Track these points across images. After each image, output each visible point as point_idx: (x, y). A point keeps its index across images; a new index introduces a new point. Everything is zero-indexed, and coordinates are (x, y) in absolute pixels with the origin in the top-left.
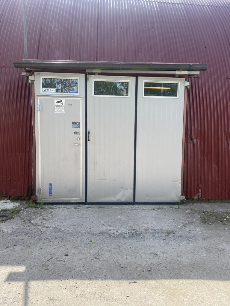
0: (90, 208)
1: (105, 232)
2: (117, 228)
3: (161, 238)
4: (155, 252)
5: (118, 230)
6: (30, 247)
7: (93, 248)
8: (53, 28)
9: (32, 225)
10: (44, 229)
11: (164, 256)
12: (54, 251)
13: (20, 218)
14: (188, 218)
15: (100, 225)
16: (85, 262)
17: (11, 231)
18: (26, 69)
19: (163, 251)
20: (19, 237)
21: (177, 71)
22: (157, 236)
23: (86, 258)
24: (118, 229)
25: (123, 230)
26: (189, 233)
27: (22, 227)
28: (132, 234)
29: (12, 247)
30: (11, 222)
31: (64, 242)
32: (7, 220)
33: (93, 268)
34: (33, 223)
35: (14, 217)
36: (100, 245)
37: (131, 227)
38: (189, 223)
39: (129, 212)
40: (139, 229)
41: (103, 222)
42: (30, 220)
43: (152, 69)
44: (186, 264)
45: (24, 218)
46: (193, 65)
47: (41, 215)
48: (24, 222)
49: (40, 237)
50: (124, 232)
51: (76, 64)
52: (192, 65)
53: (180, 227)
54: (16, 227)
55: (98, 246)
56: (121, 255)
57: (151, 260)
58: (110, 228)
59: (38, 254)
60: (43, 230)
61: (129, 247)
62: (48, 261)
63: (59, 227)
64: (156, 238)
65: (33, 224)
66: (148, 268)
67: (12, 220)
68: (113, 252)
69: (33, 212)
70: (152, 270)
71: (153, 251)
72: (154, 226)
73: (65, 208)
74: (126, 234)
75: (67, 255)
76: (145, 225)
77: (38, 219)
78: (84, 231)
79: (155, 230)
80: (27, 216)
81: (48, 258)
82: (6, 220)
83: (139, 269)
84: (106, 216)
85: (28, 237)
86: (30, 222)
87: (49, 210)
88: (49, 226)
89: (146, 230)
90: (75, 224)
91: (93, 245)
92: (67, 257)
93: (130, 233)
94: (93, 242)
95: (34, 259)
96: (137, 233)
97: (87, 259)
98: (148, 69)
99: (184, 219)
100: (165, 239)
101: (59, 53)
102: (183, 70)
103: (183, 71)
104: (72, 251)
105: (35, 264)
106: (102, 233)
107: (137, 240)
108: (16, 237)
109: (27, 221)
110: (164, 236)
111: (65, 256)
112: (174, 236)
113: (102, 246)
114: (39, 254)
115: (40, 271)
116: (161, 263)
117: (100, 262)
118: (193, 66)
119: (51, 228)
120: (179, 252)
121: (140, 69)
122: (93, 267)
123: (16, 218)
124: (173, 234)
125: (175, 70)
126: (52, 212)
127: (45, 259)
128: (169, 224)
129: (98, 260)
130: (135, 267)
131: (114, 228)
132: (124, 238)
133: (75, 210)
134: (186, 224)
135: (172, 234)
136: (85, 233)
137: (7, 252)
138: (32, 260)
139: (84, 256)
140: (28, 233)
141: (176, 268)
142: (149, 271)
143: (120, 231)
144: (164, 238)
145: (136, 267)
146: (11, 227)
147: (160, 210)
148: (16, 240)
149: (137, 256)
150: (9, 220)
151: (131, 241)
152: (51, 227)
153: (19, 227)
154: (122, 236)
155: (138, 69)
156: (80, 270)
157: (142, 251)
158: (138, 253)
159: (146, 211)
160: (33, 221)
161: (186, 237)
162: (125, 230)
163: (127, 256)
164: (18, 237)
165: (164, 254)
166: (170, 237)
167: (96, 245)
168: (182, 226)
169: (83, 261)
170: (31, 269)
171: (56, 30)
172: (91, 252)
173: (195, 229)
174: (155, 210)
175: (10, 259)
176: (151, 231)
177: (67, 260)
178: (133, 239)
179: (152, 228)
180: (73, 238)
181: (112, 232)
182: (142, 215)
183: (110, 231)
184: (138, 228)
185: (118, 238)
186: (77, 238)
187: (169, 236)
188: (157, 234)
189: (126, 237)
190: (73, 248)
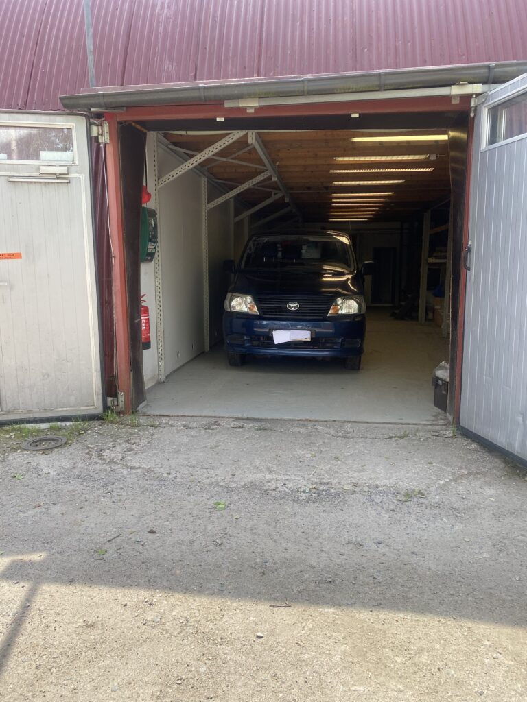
0: (238, 430)
1: (256, 485)
2: (287, 478)
3: (385, 506)
4: (359, 539)
5: (287, 482)
6: (83, 510)
7: (216, 520)
9: (101, 462)
10: (125, 472)
11: (379, 550)
12: (129, 520)
13: (83, 445)
14: (470, 461)
15: (248, 468)
16: (187, 551)
17: (55, 473)
18: (92, 110)
19: (381, 538)
20: (68, 487)
21: (452, 86)
22: (379, 501)
23: (192, 542)
25: (300, 481)
26: (463, 498)
27: (81, 464)
28: (319, 494)
29: (46, 506)
30: (61, 453)
31: (158, 502)
32: (56, 447)
33: (200, 565)
34: (105, 457)
35: (70, 442)
36: (234, 514)
37: (322, 477)
38: (469, 474)
39: (326, 441)
40: (339, 483)
41: (257, 462)
42: (101, 450)
43: (386, 88)
44: (428, 573)
45: (90, 446)
46: (497, 66)
47: (127, 441)
48: (88, 454)
49: (110, 489)
50: (300, 488)
51: (199, 89)
52: (493, 68)
53: (442, 482)
54: (66, 464)
55: (230, 517)
56: (275, 541)
57: (343, 557)
58: (269, 477)
59: (93, 525)
60: (122, 473)
61: (302, 522)
62: (109, 541)
63: (157, 469)
64: (373, 505)
65: (104, 459)
66: (329, 576)
67: (63, 450)
68: (260, 532)
69: (112, 433)
70: (337, 582)
71: (354, 536)
72: (377, 478)
73: (185, 426)
74: (304, 492)
75: (152, 532)
76: (356, 475)
77: (118, 449)
78: (208, 481)
79: (377, 487)
80: (97, 442)
81: (111, 536)
82: (52, 448)
83: (306, 576)
84: (268, 448)
85: (84, 488)
86: (101, 455)
87: (147, 431)
88: (137, 465)
89: (355, 485)
90: (194, 463)
91: (219, 513)
92: (152, 535)
93: (314, 490)
94: (220, 506)
95: (82, 536)
96: (332, 491)
97: (195, 544)
98: (377, 89)
99: (460, 464)
100: (393, 511)
103: (471, 85)
104: (167, 523)
105: (81, 545)
106: (251, 487)
107: (324, 509)
108: (61, 486)
109: (94, 453)
110: (396, 502)
111: (148, 534)
112: (420, 504)
113: (238, 516)
114: (96, 524)
115: (85, 562)
116: (365, 565)
117: (222, 553)
118: (495, 70)
119: (139, 470)
120: (420, 543)
121: (354, 90)
122: (202, 564)
123: (74, 446)
124: (421, 500)
125: (449, 85)
126: (153, 435)
127: (104, 537)
128: (418, 473)
129: (219, 548)
130: (298, 570)
131: (280, 477)
132: (296, 500)
133: (203, 431)
134: (462, 477)
135: (416, 499)
136: (211, 485)
137: (34, 515)
138: (78, 536)
139: (189, 537)
140: (88, 478)
141: (400, 580)
142: (330, 582)
143: (290, 485)
144: (392, 507)
145: (301, 572)
146: (59, 464)
147: (405, 438)
148: (59, 491)
149: (311, 546)
150: (60, 449)
151: (310, 509)
152: (139, 468)
153: (75, 464)
154: (293, 496)
155: (349, 89)
156: (170, 567)
157: (327, 535)
158: (316, 538)
159: (369, 441)
160: (106, 453)
161: (451, 509)
162: (305, 483)
163: (289, 544)
164: (65, 487)
165: (381, 546)
166: (408, 507)
167: (225, 513)
168: (450, 480)
169: (183, 547)
170: (69, 556)
172: (209, 528)
173: (481, 490)
174: (393, 439)
175: (33, 532)
176: (366, 489)
177: (150, 542)
178: (316, 505)
179: (371, 481)
180: (179, 495)
181: (273, 485)
182: (356, 450)
183: (269, 484)
184: (336, 480)
185: (282, 502)
186: (189, 495)
187: (408, 503)
188: (378, 497)
189: (301, 498)
190: (171, 518)
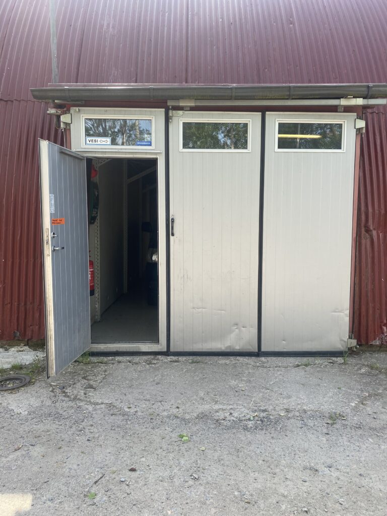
0: (176, 364)
1: (207, 415)
2: (231, 407)
3: (319, 429)
4: (312, 465)
5: (232, 412)
6: (62, 450)
7: (186, 454)
8: (105, 27)
9: (66, 399)
10: (90, 408)
11: (332, 474)
12: (107, 458)
13: (46, 383)
14: (366, 384)
15: (196, 400)
16: (171, 488)
17: (26, 413)
18: (56, 101)
19: (329, 461)
20: (41, 427)
21: (341, 99)
22: (312, 425)
23: (171, 478)
24: (231, 409)
25: (242, 410)
26: (374, 418)
27: (48, 403)
28: (262, 421)
29: (26, 449)
30: (27, 392)
31: (128, 438)
32: (22, 387)
33: (187, 503)
34: (68, 394)
35: (33, 380)
36: (199, 446)
37: (258, 405)
38: (370, 396)
39: (250, 371)
40: (275, 410)
41: (202, 394)
42: (64, 388)
43: (293, 97)
44: (381, 494)
45: (53, 384)
46: (374, 86)
47: (84, 378)
48: (52, 391)
49: (81, 426)
50: (245, 416)
51: (149, 89)
52: (372, 87)
53: (353, 404)
54: (35, 402)
55: (196, 449)
56: (243, 471)
57: (306, 484)
58: (216, 407)
59: (75, 467)
60: (87, 409)
61: (258, 451)
62: (96, 482)
63: (117, 404)
64: (309, 429)
65: (68, 396)
66: (303, 505)
67: (31, 389)
68: (227, 463)
69: (69, 370)
70: (312, 511)
71: (306, 461)
72: (303, 403)
73: (130, 362)
74: (249, 419)
75: (133, 470)
76: (285, 401)
77: (78, 385)
78: (165, 414)
79: (305, 411)
80: (58, 380)
81: (95, 477)
82: (18, 388)
83: (284, 507)
84: (206, 380)
85: (57, 426)
86: (64, 392)
87: (100, 367)
88: (100, 401)
89: (288, 411)
90: (148, 397)
91: (185, 445)
92: (133, 473)
93: (256, 418)
94: (185, 438)
95: (68, 479)
96: (271, 417)
97: (175, 480)
98: (287, 97)
99: (359, 388)
100: (327, 434)
101: (116, 73)
102: (354, 97)
103: (355, 99)
104: (143, 459)
105: (70, 489)
106: (203, 417)
107: (272, 435)
108: (35, 427)
109: (58, 391)
110: (326, 425)
111: (130, 473)
112: (345, 426)
113: (203, 448)
114: (78, 465)
115: (78, 508)
116: (328, 491)
117: (202, 488)
118: (373, 89)
119: (103, 406)
120: (361, 464)
121: (270, 98)
122: (188, 501)
123: (38, 384)
124: (343, 421)
125: (339, 98)
126: (105, 371)
127: (89, 479)
128: (332, 397)
129: (197, 483)
130: (274, 502)
131: (224, 407)
132: (246, 428)
133: (148, 366)
134: (365, 398)
135: (340, 422)
136: (169, 417)
137: (16, 460)
138: (64, 480)
139: (167, 474)
140: (58, 417)
141: (363, 504)
142: (306, 512)
143: (236, 414)
144: (325, 431)
145: (277, 502)
146: (28, 403)
147: (309, 366)
148: (35, 432)
149: (275, 474)
150: (25, 388)
151: (260, 436)
152: (102, 403)
153: (42, 402)
154: (239, 424)
155: (266, 96)
156: (160, 508)
157: (284, 462)
158: (277, 466)
159: (283, 369)
160: (68, 390)
161: (370, 429)
162: (246, 411)
163: (256, 474)
164: (39, 426)
165: (332, 469)
166: (337, 429)
167: (191, 445)
168: (359, 402)
169: (166, 484)
170: (60, 502)
171: (111, 29)
172: (182, 462)
173: (383, 410)
174: (301, 367)
175: (20, 478)
176: (297, 414)
177: (134, 481)
178: (264, 432)
179: (299, 406)
180: (144, 430)
181: (221, 415)
182: (276, 378)
183: (218, 414)
184: (271, 407)
185: (235, 431)
186: (153, 428)
187: (335, 426)
188: (310, 421)
189: (249, 426)
190: (146, 453)
